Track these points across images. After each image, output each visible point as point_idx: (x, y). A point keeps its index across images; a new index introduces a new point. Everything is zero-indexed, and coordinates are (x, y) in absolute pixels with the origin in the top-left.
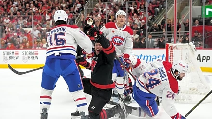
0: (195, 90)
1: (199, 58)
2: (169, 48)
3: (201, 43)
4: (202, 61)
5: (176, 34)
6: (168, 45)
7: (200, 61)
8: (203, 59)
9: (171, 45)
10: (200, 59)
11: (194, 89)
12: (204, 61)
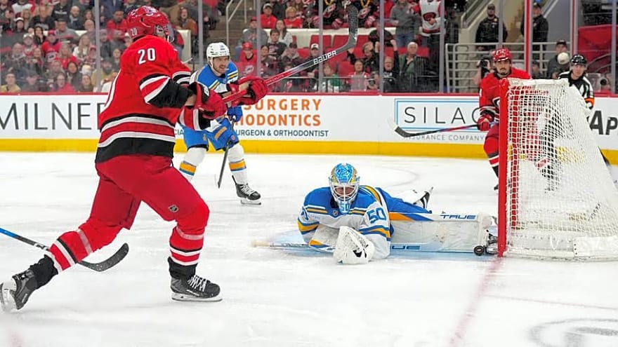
0: (585, 219)
1: (596, 122)
2: (509, 91)
3: (605, 77)
4: (607, 133)
5: (530, 48)
6: (508, 84)
7: (601, 133)
8: (609, 128)
9: (515, 83)
10: (600, 127)
11: (583, 216)
12: (611, 131)
